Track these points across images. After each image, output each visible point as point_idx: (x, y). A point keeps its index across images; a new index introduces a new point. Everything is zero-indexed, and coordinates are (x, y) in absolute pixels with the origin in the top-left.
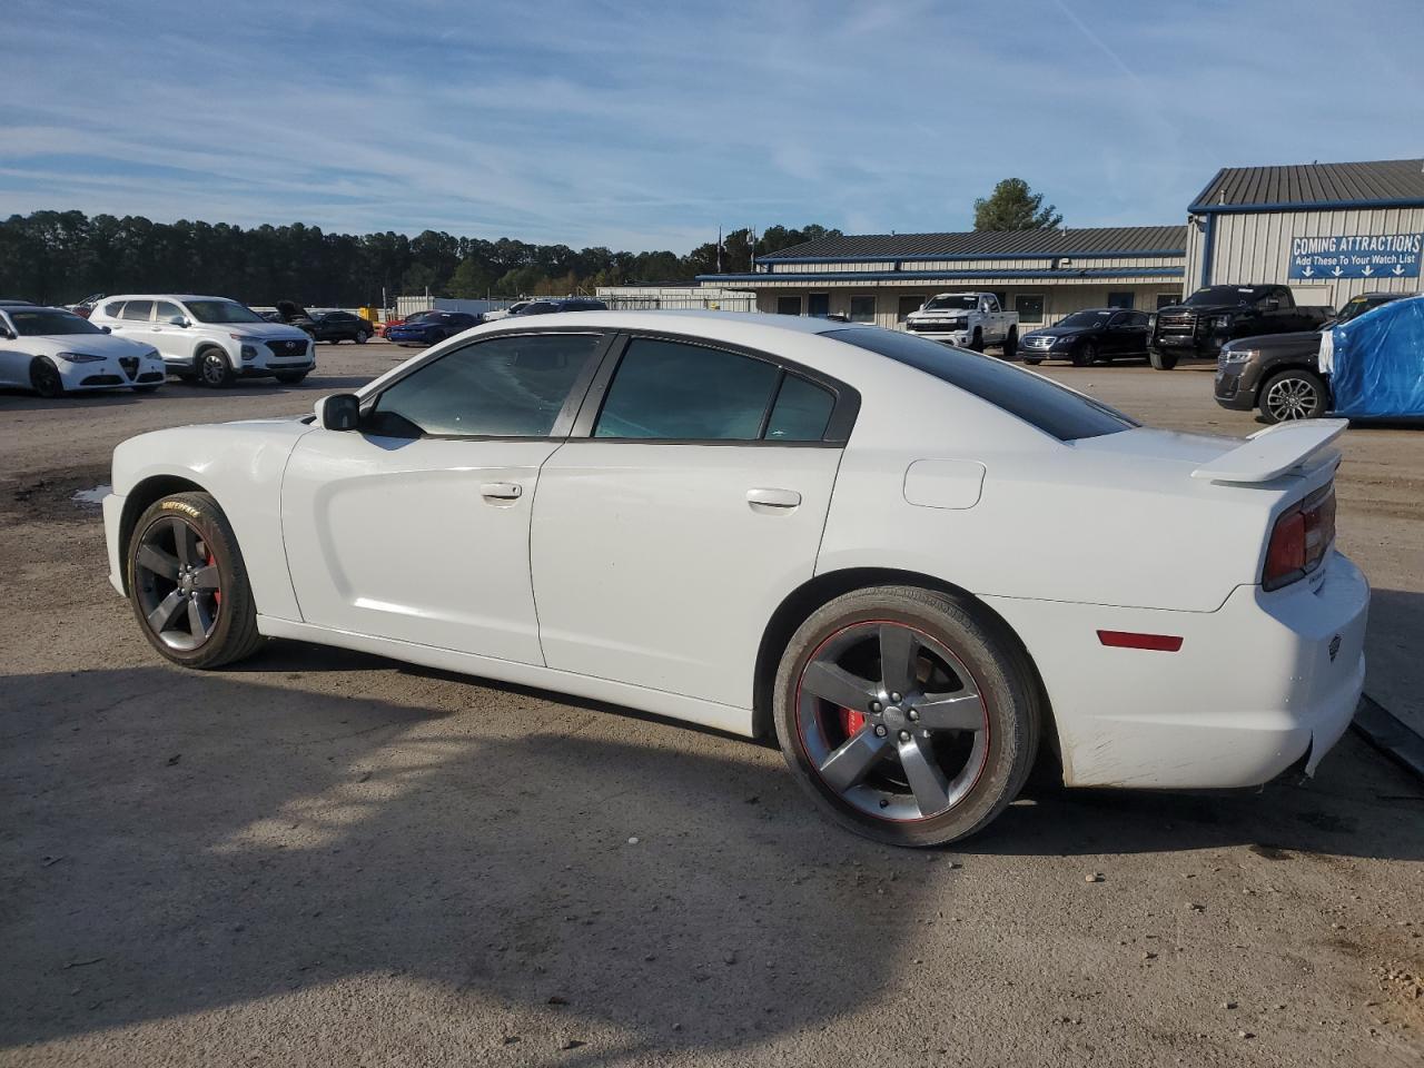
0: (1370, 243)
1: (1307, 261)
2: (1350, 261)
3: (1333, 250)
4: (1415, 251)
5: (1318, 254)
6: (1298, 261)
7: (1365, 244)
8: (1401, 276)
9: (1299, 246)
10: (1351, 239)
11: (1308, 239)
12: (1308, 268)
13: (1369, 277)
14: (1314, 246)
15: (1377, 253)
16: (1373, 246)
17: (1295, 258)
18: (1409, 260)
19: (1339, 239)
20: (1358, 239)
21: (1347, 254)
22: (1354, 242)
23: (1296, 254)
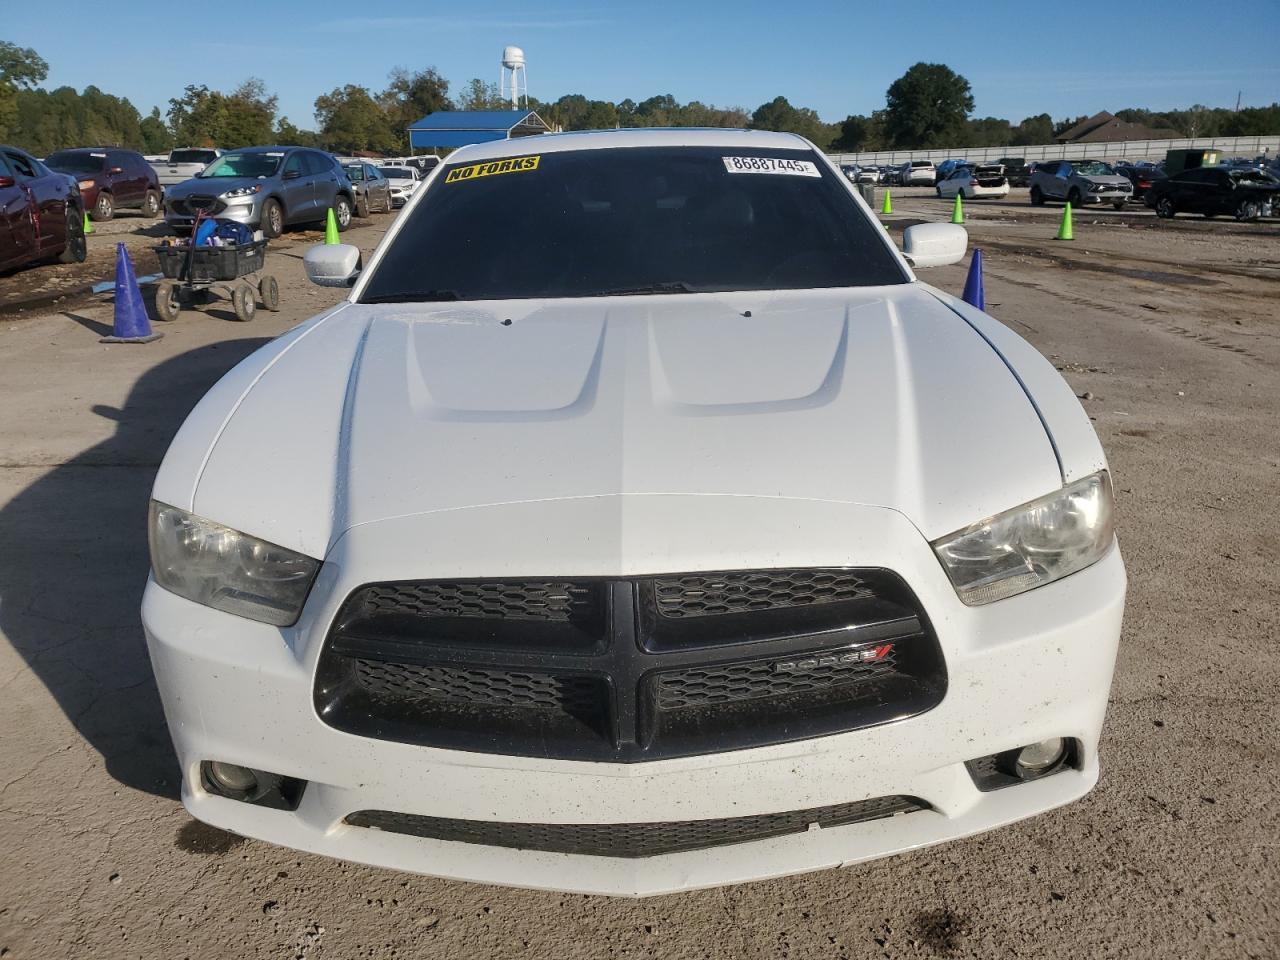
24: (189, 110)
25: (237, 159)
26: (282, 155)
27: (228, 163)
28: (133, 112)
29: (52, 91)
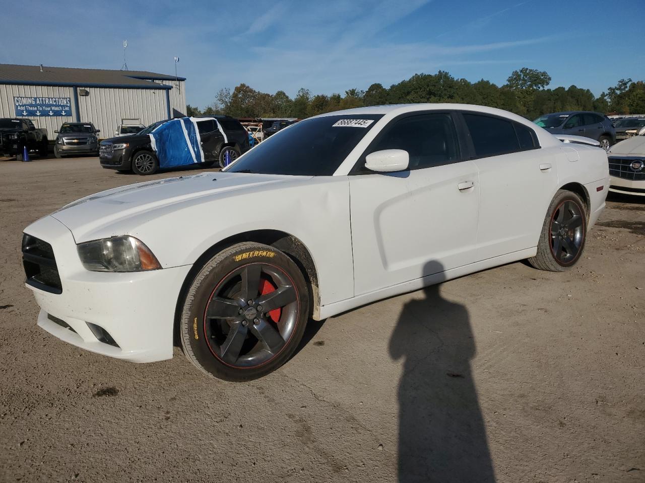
0: (49, 101)
1: (22, 108)
2: (43, 108)
3: (34, 103)
4: (69, 105)
5: (28, 105)
6: (19, 108)
7: (47, 101)
8: (65, 116)
9: (18, 101)
10: (41, 99)
11: (21, 98)
12: (25, 111)
13: (52, 116)
14: (25, 101)
15: (53, 105)
16: (51, 102)
17: (17, 106)
18: (67, 109)
19: (36, 99)
20: (44, 99)
21: (41, 105)
22: (42, 100)
23: (17, 104)
24: (618, 92)
25: (546, 119)
26: (568, 116)
27: (542, 121)
28: (591, 95)
29: (554, 89)
